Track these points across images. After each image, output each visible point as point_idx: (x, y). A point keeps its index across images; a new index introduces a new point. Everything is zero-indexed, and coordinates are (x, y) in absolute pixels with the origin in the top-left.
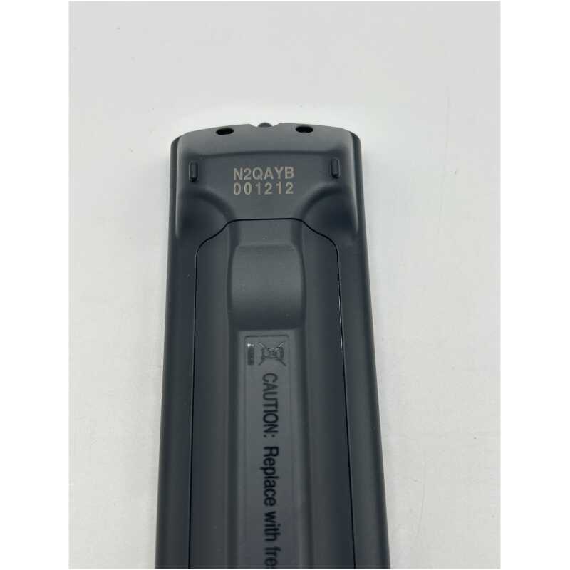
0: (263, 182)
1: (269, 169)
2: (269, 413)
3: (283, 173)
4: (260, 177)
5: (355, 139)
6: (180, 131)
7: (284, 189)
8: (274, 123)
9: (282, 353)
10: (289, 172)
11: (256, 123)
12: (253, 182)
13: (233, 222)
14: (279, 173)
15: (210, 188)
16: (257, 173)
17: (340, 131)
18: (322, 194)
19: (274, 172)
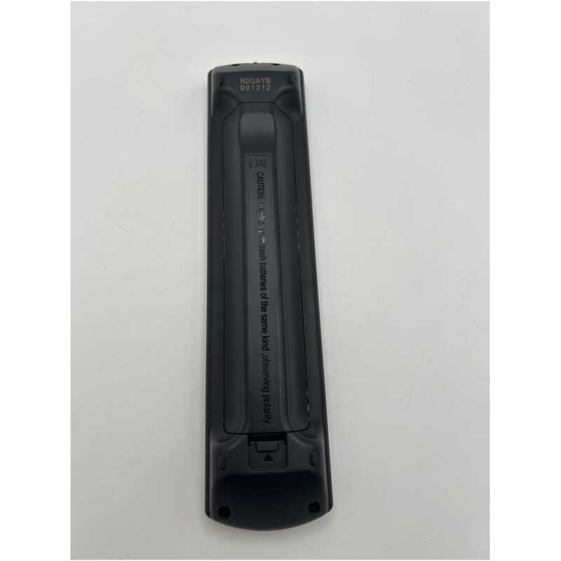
0: (255, 85)
1: (258, 79)
2: (260, 189)
3: (265, 81)
4: (254, 82)
5: (301, 72)
6: (212, 67)
7: (266, 88)
8: (259, 63)
9: (266, 163)
10: (268, 80)
11: (252, 62)
12: (251, 85)
13: (240, 103)
14: (263, 81)
15: (228, 88)
16: (252, 81)
17: (294, 67)
18: (285, 92)
19: (261, 81)
